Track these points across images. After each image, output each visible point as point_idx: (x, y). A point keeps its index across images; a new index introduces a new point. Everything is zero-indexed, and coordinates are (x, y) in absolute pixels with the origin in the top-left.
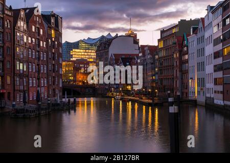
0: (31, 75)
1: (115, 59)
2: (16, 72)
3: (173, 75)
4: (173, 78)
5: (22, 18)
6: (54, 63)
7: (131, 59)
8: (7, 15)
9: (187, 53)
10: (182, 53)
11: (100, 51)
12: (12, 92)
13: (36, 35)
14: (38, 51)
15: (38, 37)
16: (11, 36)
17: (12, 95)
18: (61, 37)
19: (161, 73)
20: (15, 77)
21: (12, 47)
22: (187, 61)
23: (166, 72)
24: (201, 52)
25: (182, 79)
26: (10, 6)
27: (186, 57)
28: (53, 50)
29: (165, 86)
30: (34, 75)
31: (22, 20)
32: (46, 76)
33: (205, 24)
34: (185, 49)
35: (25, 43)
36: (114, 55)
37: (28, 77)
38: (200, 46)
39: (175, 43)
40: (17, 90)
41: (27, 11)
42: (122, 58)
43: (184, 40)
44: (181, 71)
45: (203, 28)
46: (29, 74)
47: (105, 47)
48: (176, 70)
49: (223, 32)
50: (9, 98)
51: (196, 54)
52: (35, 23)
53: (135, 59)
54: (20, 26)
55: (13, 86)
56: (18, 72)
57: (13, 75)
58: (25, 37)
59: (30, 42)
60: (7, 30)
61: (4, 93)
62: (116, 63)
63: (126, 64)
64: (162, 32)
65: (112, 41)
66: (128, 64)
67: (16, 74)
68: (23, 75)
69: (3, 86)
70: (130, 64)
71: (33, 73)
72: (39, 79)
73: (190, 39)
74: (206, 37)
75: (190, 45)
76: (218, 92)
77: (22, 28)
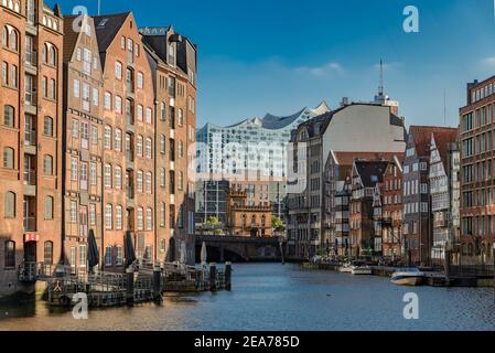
0: (111, 196)
1: (341, 167)
5: (88, 38)
7: (384, 165)
12: (57, 241)
13: (126, 88)
14: (130, 134)
15: (129, 95)
16: (56, 86)
20: (67, 200)
21: (60, 116)
30: (119, 197)
36: (337, 154)
37: (101, 201)
46: (105, 195)
50: (49, 256)
53: (394, 164)
54: (83, 59)
55: (60, 224)
56: (75, 188)
57: (60, 195)
58: (95, 92)
59: (108, 106)
60: (48, 72)
61: (35, 242)
62: (342, 178)
63: (370, 179)
64: (472, 87)
65: (331, 116)
66: (375, 178)
67: (69, 192)
68: (87, 197)
69: (32, 225)
70: (381, 180)
71: (116, 193)
72: (130, 210)
77: (86, 67)
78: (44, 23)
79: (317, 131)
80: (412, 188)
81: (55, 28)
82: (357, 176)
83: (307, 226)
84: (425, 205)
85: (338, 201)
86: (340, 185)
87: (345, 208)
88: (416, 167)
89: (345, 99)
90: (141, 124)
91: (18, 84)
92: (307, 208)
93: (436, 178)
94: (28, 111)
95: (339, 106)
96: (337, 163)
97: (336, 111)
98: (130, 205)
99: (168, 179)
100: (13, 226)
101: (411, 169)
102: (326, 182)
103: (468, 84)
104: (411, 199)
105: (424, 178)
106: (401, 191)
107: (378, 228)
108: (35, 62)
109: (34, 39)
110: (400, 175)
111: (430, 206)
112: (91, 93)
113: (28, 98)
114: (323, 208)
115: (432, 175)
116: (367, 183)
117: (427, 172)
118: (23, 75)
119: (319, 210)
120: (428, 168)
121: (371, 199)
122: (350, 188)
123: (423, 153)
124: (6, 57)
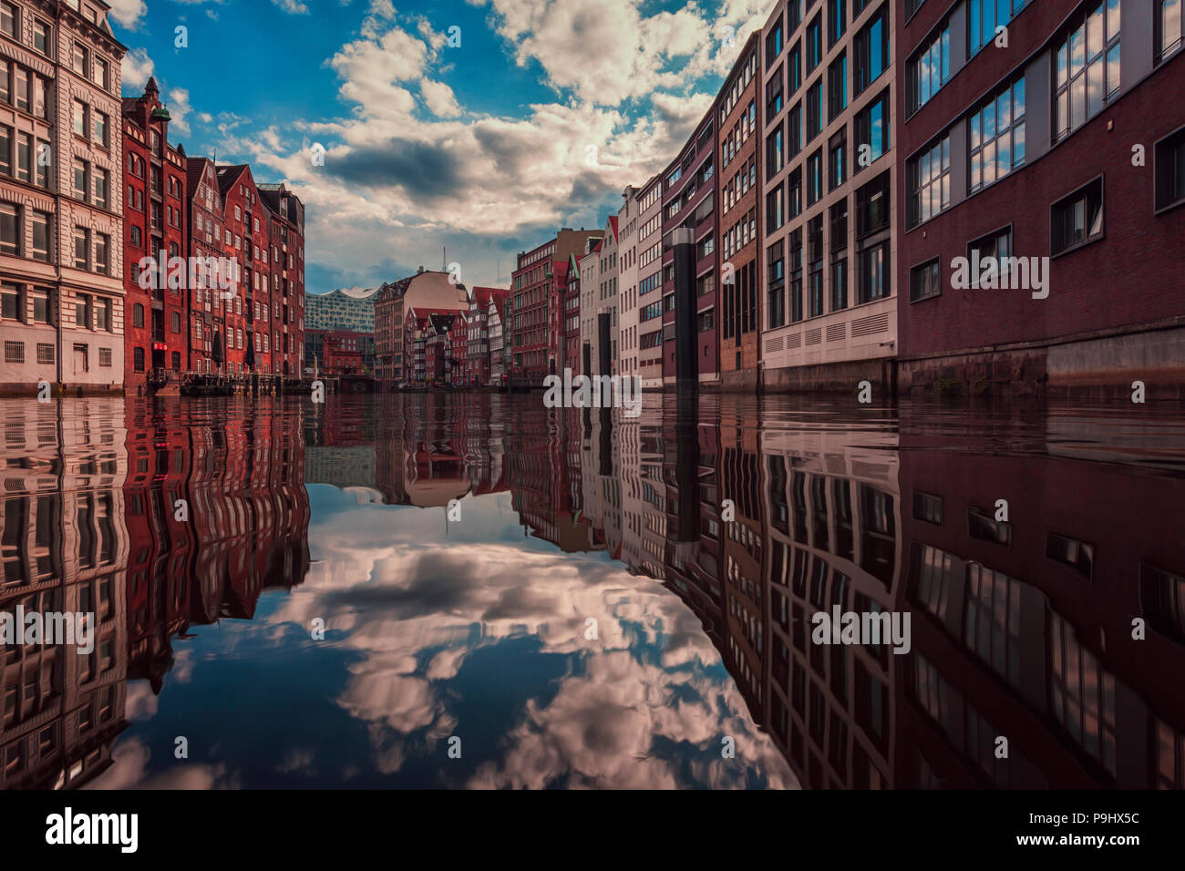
0: (232, 320)
1: (418, 320)
2: (193, 307)
3: (546, 344)
4: (545, 350)
5: (210, 180)
6: (285, 303)
7: (453, 318)
8: (170, 162)
9: (577, 294)
10: (567, 295)
11: (384, 302)
12: (184, 353)
13: (245, 229)
14: (249, 270)
15: (247, 236)
16: (180, 216)
17: (184, 361)
18: (303, 249)
19: (519, 343)
20: (192, 318)
21: (185, 243)
22: (577, 312)
23: (529, 338)
24: (610, 287)
25: (565, 349)
26: (180, 145)
27: (575, 303)
28: (285, 272)
29: (526, 370)
30: (239, 322)
31: (210, 185)
32: (267, 328)
33: (619, 228)
34: (572, 287)
35: (218, 242)
36: (416, 310)
37: (224, 323)
38: (608, 276)
39: (552, 277)
40: (197, 351)
41: (222, 172)
42: (431, 316)
43: (570, 267)
44: (563, 333)
45: (613, 237)
46: (227, 318)
47: (395, 295)
48: (553, 333)
49: (663, 233)
50: (177, 366)
51: (597, 295)
52: (241, 200)
53: (461, 317)
54: (205, 198)
55: (186, 339)
56: (199, 308)
57: (186, 312)
58: (217, 229)
59: (229, 243)
60: (172, 201)
61: (163, 351)
62: (420, 327)
63: (441, 328)
64: (521, 257)
65: (410, 282)
66: (445, 328)
67: (195, 311)
68: (210, 318)
69: (160, 335)
70: (450, 330)
71: (236, 318)
72: (250, 334)
73: (584, 265)
74: (621, 254)
75: (584, 277)
76: (650, 362)
77: (209, 205)
78: (169, 158)
79: (399, 292)
80: (474, 334)
81: (179, 164)
82: (431, 326)
83: (392, 366)
84: (485, 347)
85: (417, 346)
86: (418, 334)
87: (421, 352)
88: (478, 318)
89: (421, 268)
90: (258, 263)
91: (145, 208)
92: (392, 352)
93: (494, 326)
94: (154, 234)
95: (416, 274)
96: (415, 316)
97: (415, 277)
98: (249, 329)
99: (282, 312)
100: (142, 335)
101: (474, 319)
102: (407, 332)
103: (518, 255)
104: (474, 342)
105: (485, 327)
106: (466, 337)
107: (448, 365)
108: (160, 190)
109: (159, 170)
110: (466, 325)
111: (489, 348)
112: (213, 228)
113: (154, 224)
114: (404, 351)
115: (490, 324)
116: (440, 331)
117: (487, 322)
118: (149, 201)
119: (401, 354)
120: (487, 320)
121: (442, 344)
122: (426, 335)
123: (483, 308)
124: (132, 181)
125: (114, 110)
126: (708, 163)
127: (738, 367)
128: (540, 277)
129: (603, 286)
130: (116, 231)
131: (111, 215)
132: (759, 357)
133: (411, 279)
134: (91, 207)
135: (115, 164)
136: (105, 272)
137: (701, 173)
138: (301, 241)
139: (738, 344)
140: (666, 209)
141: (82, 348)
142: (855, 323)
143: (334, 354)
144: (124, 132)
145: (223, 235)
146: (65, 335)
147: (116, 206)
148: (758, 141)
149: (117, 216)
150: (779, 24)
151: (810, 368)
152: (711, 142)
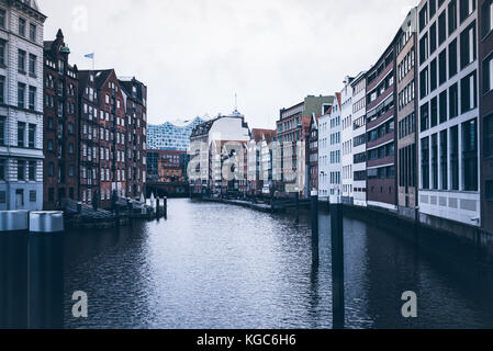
2: (81, 159)
5: (91, 82)
6: (135, 149)
8: (70, 77)
9: (317, 139)
10: (310, 139)
11: (196, 136)
15: (113, 112)
17: (76, 192)
18: (145, 114)
21: (78, 123)
22: (316, 151)
24: (336, 137)
26: (75, 65)
27: (315, 144)
28: (135, 131)
31: (92, 86)
32: (124, 166)
33: (342, 101)
34: (314, 134)
35: (96, 119)
36: (216, 141)
38: (335, 130)
39: (301, 127)
40: (83, 185)
41: (98, 74)
43: (312, 122)
44: (308, 163)
45: (338, 107)
47: (203, 131)
49: (366, 110)
50: (72, 195)
51: (328, 141)
52: (109, 91)
54: (89, 94)
55: (77, 180)
56: (85, 160)
57: (77, 163)
58: (95, 111)
59: (102, 118)
60: (70, 99)
61: (64, 189)
67: (82, 162)
71: (106, 162)
72: (114, 170)
73: (321, 121)
74: (342, 118)
75: (320, 129)
76: (360, 190)
77: (91, 98)
78: (69, 75)
79: (206, 130)
81: (75, 77)
90: (119, 127)
91: (55, 106)
95: (217, 118)
97: (215, 120)
99: (133, 154)
100: (53, 180)
103: (281, 110)
109: (63, 82)
112: (93, 111)
124: (49, 92)
125: (39, 53)
126: (390, 76)
127: (407, 206)
128: (294, 125)
129: (332, 136)
130: (39, 122)
131: (37, 113)
132: (417, 204)
133: (213, 121)
134: (25, 110)
135: (38, 83)
136: (32, 146)
137: (387, 80)
138: (144, 109)
139: (407, 192)
140: (368, 96)
141: (20, 192)
142: (462, 201)
143: (165, 168)
144: (45, 64)
145: (99, 114)
146: (12, 186)
147: (39, 107)
148: (415, 73)
149: (39, 113)
150: (425, 7)
151: (441, 220)
152: (392, 64)
